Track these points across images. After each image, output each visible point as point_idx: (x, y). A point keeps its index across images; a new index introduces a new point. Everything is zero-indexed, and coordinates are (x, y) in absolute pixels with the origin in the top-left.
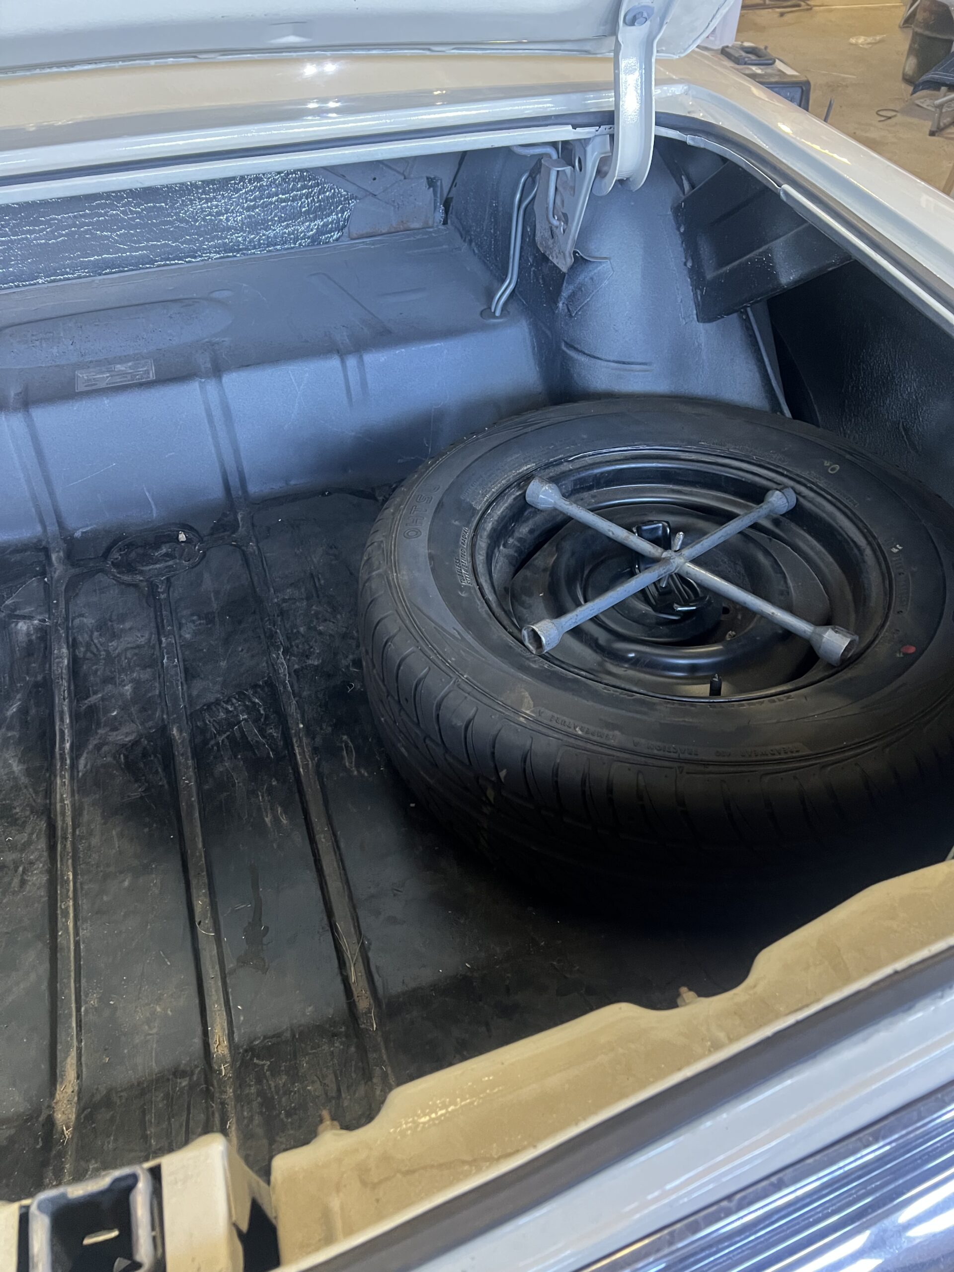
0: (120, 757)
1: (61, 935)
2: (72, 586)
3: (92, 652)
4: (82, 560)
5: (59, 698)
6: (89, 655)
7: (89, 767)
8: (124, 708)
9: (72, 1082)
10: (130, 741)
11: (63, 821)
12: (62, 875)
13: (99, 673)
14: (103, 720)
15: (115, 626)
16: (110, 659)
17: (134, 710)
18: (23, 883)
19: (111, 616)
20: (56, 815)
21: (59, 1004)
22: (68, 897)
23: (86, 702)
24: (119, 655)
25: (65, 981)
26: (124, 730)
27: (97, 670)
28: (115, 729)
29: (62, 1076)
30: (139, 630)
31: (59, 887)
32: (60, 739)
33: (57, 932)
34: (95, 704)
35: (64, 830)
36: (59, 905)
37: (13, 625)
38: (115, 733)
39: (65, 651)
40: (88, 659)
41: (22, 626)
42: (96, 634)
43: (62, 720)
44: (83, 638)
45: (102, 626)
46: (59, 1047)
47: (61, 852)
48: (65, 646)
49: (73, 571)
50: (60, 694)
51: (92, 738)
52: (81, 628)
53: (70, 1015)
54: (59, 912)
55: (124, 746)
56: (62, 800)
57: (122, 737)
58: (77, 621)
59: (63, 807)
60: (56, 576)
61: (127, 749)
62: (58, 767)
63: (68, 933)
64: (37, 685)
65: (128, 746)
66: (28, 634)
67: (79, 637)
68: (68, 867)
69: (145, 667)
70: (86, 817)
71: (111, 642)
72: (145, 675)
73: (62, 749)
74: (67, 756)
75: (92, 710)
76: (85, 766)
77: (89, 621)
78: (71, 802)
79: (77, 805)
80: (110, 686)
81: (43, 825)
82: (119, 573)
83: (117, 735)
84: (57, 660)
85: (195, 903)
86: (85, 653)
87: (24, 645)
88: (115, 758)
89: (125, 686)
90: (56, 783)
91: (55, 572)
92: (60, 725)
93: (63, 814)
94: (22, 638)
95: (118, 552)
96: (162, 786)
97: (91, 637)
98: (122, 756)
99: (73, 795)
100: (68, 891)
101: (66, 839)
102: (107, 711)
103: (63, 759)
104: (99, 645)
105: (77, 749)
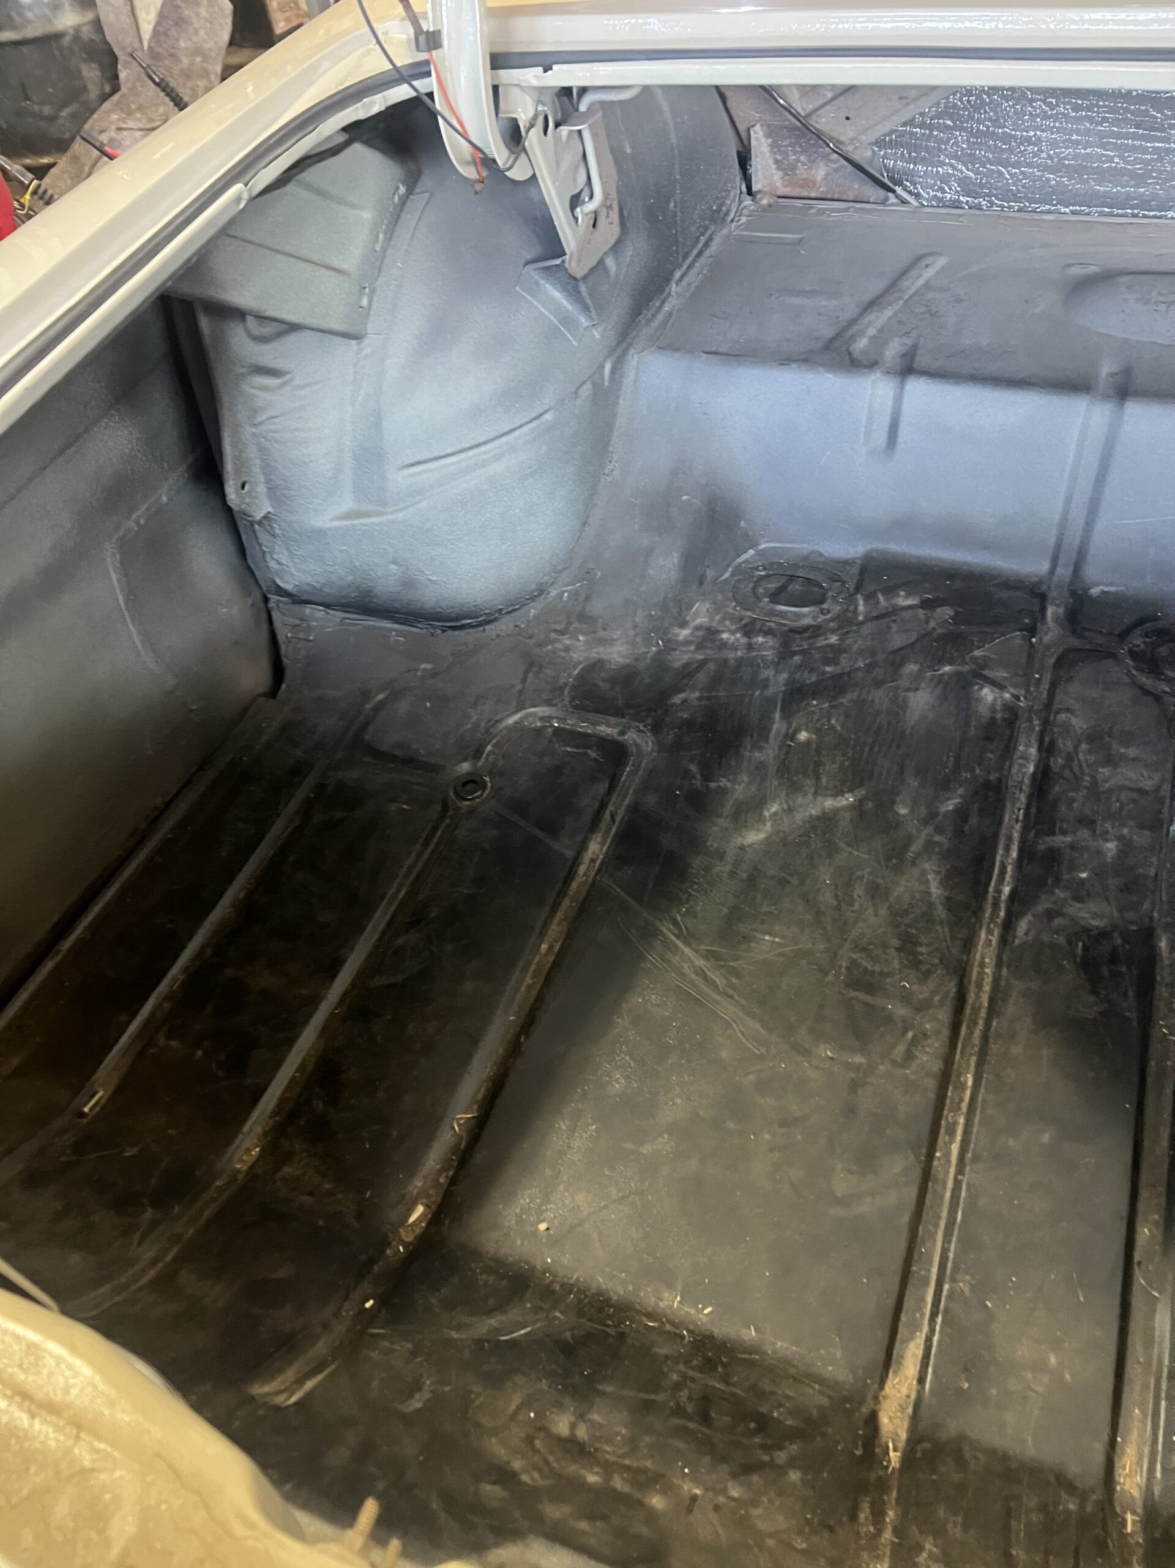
0: (1077, 945)
1: (939, 1158)
2: (1065, 662)
3: (1072, 772)
4: (1089, 630)
5: (1010, 819)
6: (1067, 774)
7: (1030, 937)
8: (1099, 873)
9: (909, 1381)
10: (1097, 928)
11: (978, 997)
12: (959, 1075)
13: (1075, 805)
14: (1066, 877)
15: (1115, 745)
16: (1095, 792)
17: (1113, 883)
18: (909, 1056)
19: (1111, 728)
20: (969, 982)
21: (916, 1257)
22: (959, 1109)
23: (1048, 839)
24: (1110, 791)
25: (932, 1229)
26: (1092, 906)
27: (1074, 800)
28: (1078, 899)
29: (900, 1363)
30: (1146, 766)
31: (951, 1088)
32: (999, 876)
33: (935, 1151)
34: (1059, 849)
35: (976, 1009)
36: (945, 1112)
37: (976, 687)
38: (1078, 905)
39: (1033, 751)
40: (1064, 778)
41: (987, 694)
42: (1084, 746)
43: (1007, 849)
44: (1065, 744)
45: (1095, 737)
46: (903, 1318)
47: (965, 1039)
48: (1035, 745)
49: (1074, 642)
50: (1013, 812)
51: (1043, 897)
52: (1067, 728)
53: (926, 1284)
54: (943, 1122)
55: (1087, 930)
56: (982, 965)
57: (1086, 915)
58: (1062, 717)
59: (981, 975)
60: (1047, 639)
61: (1089, 937)
62: (987, 915)
63: (949, 1162)
64: (987, 785)
65: (1092, 933)
66: (993, 709)
67: (1060, 741)
68: (969, 1065)
69: (1141, 826)
70: (1011, 1008)
71: (1103, 767)
72: (1142, 838)
73: (999, 891)
74: (1003, 906)
75: (1053, 857)
76: (1026, 934)
77: (1079, 724)
78: (994, 974)
79: (1003, 983)
80: (1086, 831)
81: (952, 988)
82: (1136, 669)
83: (1079, 909)
84: (1020, 761)
85: (1139, 1228)
86: (1064, 767)
87: (984, 721)
88: (1070, 943)
89: (1107, 841)
90: (980, 936)
91: (1046, 634)
92: (1002, 856)
93: (979, 986)
94: (983, 711)
95: (1141, 635)
96: (1128, 1019)
97: (1076, 747)
98: (1080, 944)
99: (999, 964)
100: (961, 1100)
101: (976, 1023)
102: (1073, 867)
103: (996, 905)
104: (1084, 765)
105: (1019, 902)
